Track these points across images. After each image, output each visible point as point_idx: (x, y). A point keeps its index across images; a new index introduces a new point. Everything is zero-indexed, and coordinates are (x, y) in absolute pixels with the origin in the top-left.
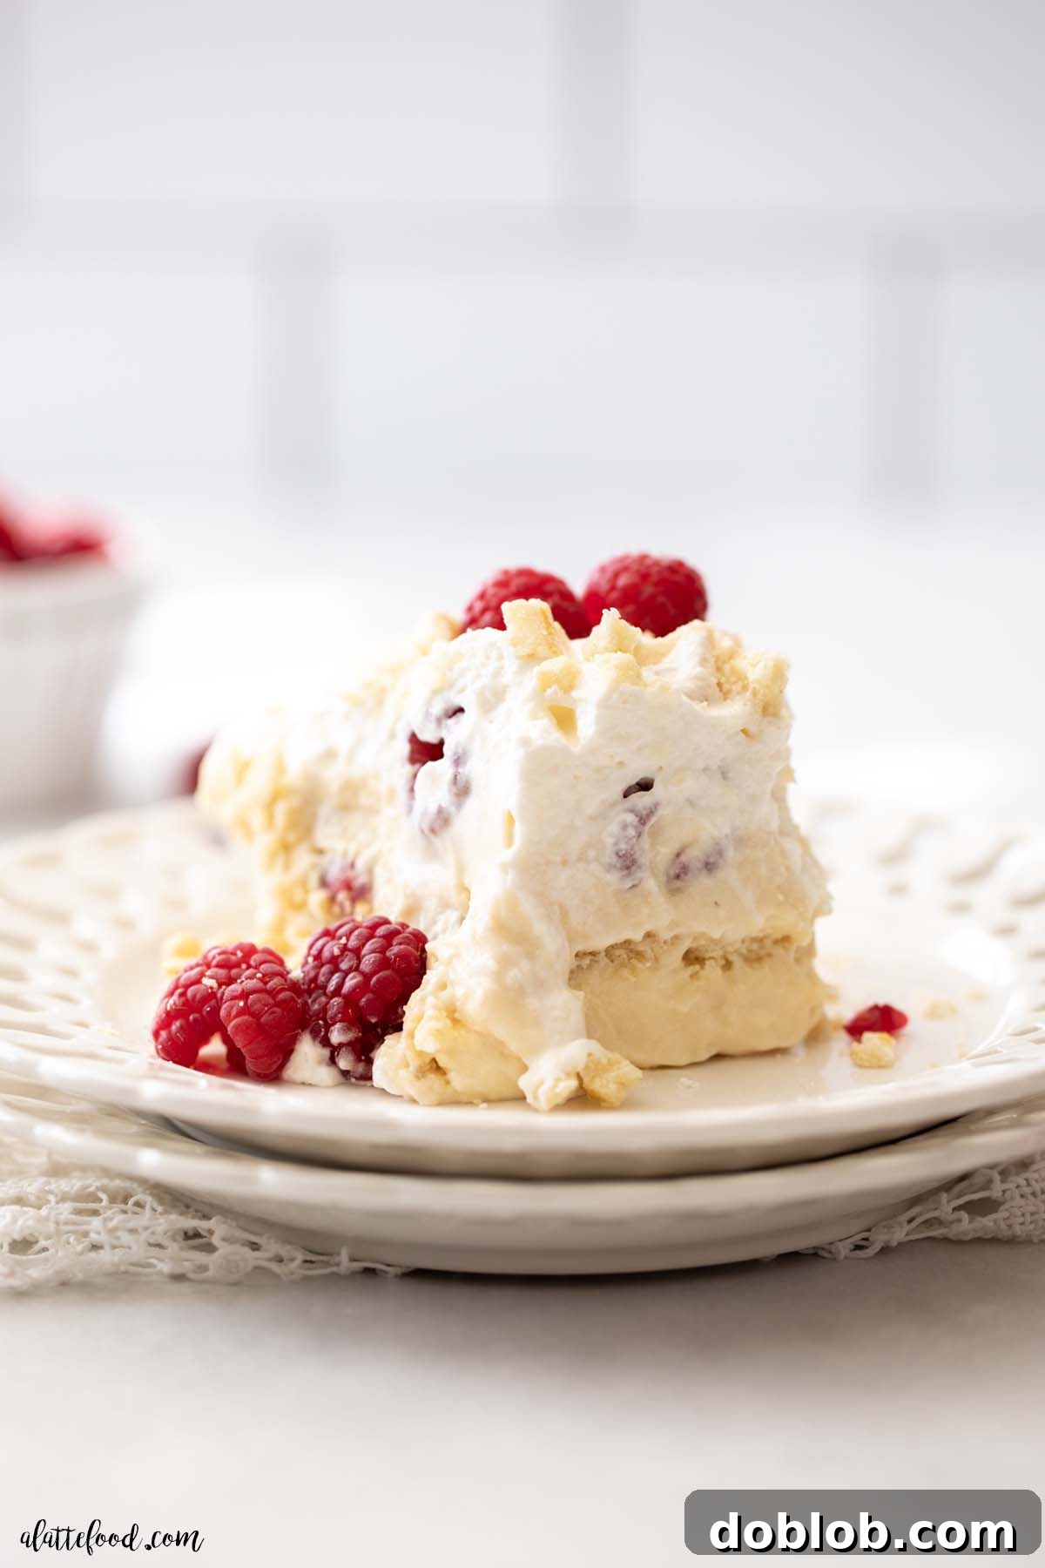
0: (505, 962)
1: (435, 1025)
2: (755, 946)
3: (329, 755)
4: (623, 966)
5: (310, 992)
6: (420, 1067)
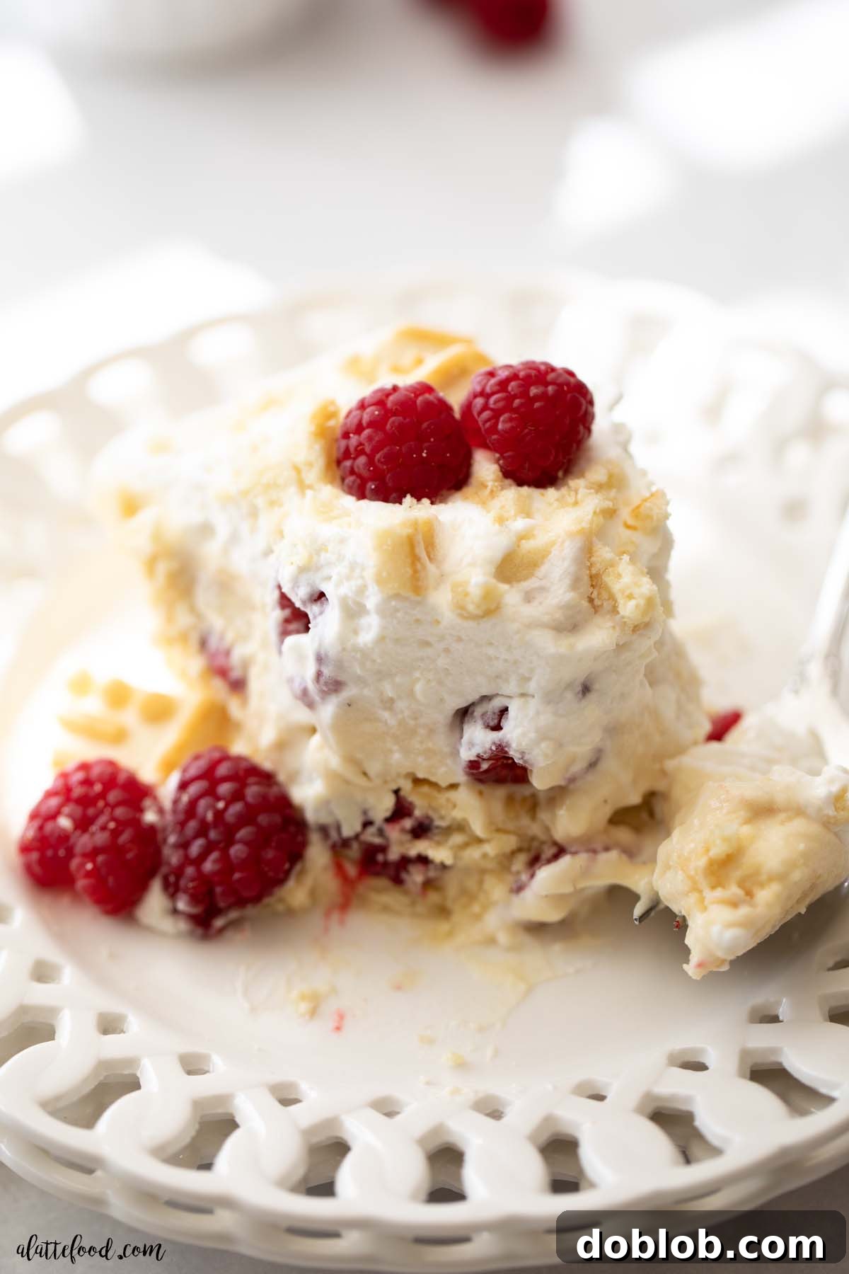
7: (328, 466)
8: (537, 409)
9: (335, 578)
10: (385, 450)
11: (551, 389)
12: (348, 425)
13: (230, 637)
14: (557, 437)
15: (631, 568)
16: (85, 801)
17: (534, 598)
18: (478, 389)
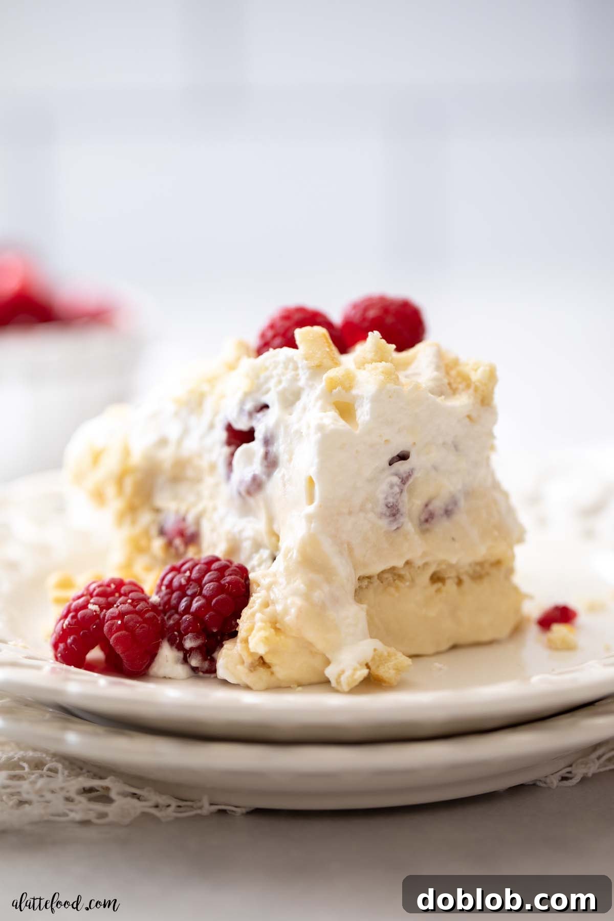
0: (312, 586)
1: (263, 634)
2: (478, 568)
3: (163, 442)
4: (389, 585)
5: (164, 612)
6: (252, 663)
9: (273, 388)
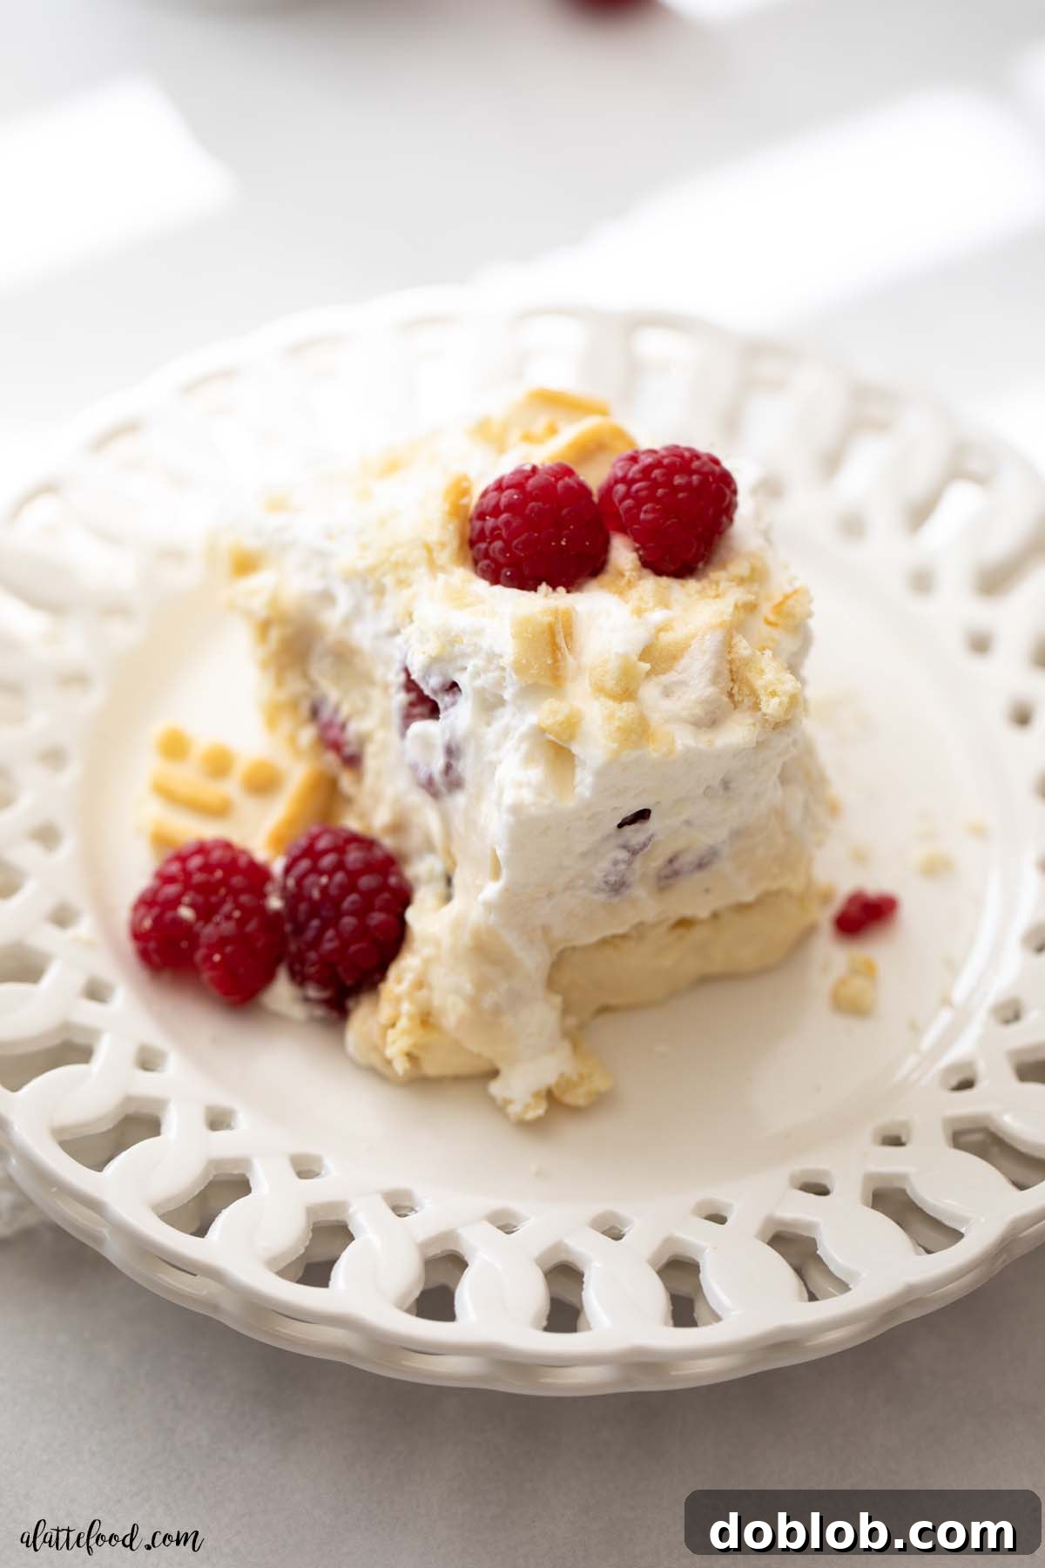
7: (461, 547)
8: (682, 499)
9: (470, 668)
10: (523, 537)
11: (695, 478)
12: (485, 506)
13: (345, 710)
14: (700, 529)
15: (774, 664)
16: (205, 889)
17: (673, 692)
18: (620, 474)
